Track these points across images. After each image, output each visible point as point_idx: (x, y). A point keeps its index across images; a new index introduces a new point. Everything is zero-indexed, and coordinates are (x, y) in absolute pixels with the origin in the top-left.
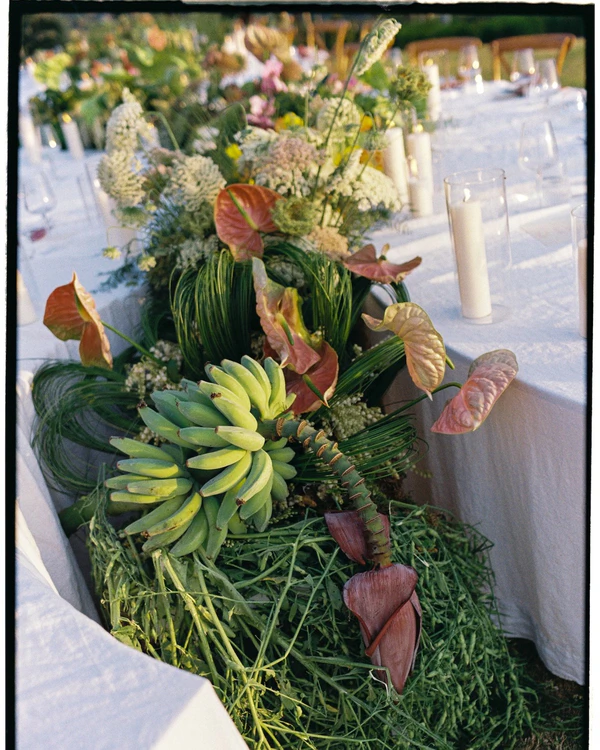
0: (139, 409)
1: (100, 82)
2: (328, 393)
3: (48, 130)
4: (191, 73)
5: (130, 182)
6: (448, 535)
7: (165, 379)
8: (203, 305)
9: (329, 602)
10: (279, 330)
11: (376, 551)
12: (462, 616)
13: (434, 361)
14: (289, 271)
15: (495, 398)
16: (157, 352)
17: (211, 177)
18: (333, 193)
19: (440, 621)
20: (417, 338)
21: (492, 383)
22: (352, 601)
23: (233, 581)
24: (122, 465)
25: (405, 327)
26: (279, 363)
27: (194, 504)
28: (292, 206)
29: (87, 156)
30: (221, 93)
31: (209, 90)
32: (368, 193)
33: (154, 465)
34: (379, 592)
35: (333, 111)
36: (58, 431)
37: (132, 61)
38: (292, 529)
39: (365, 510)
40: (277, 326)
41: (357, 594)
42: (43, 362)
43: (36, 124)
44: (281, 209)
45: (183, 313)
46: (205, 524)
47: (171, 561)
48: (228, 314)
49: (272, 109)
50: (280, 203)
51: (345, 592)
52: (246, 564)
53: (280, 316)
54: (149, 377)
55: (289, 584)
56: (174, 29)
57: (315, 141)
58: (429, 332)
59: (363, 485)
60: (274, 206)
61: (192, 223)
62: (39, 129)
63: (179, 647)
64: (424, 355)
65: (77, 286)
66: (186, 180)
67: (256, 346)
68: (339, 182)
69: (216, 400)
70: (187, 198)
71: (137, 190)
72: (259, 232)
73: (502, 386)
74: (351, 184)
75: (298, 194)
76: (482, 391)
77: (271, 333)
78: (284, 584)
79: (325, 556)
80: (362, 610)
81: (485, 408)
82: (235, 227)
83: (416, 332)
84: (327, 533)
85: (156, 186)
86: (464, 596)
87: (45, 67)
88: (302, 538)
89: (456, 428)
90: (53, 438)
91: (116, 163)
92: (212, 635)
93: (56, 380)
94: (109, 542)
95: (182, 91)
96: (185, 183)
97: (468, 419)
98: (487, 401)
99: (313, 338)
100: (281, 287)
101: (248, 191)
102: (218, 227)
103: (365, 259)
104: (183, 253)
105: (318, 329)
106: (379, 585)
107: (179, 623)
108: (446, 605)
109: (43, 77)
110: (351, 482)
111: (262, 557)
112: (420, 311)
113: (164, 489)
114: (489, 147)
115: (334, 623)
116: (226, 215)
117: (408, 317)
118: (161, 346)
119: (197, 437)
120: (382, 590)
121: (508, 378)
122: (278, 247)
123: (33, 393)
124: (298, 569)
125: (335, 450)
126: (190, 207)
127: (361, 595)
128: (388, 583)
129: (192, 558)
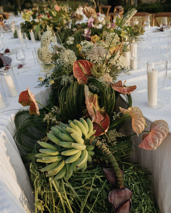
0: (47, 133)
1: (41, 20)
2: (106, 131)
3: (25, 34)
4: (67, 20)
5: (47, 57)
6: (139, 172)
7: (55, 120)
8: (68, 99)
9: (103, 196)
10: (91, 108)
11: (119, 183)
12: (143, 201)
13: (141, 126)
14: (95, 88)
15: (162, 140)
16: (53, 109)
17: (72, 57)
18: (110, 64)
19: (136, 202)
20: (137, 118)
21: (161, 134)
22: (111, 200)
23: (73, 186)
24: (41, 150)
25: (133, 114)
26: (92, 121)
27: (62, 165)
28: (97, 68)
29: (36, 42)
30: (75, 26)
31: (72, 25)
32: (121, 64)
33: (50, 152)
34: (120, 198)
35: (111, 37)
36: (22, 133)
37: (50, 14)
38: (92, 171)
39: (116, 170)
40: (91, 107)
41: (113, 198)
42: (18, 110)
43: (22, 32)
44: (94, 69)
45: (62, 101)
46: (66, 169)
47: (55, 181)
48: (76, 102)
49: (90, 33)
50: (94, 67)
51: (109, 196)
52: (77, 181)
53: (92, 104)
54: (51, 118)
55: (91, 190)
56: (63, 6)
57: (105, 46)
58: (141, 117)
59: (116, 162)
60: (92, 68)
61: (66, 71)
62: (22, 33)
63: (56, 207)
64: (138, 123)
65: (29, 91)
66: (65, 57)
67: (84, 112)
68: (112, 61)
69: (71, 135)
70: (65, 63)
71: (50, 59)
72: (86, 75)
73: (165, 136)
74: (116, 61)
75: (99, 63)
76: (158, 137)
77: (90, 110)
78: (89, 190)
79: (103, 182)
80: (114, 202)
81: (159, 143)
82: (79, 73)
83: (137, 116)
84: (103, 174)
85: (55, 57)
86: (144, 194)
87: (25, 15)
88: (96, 176)
89: (148, 148)
90: (20, 135)
91: (43, 50)
92: (66, 204)
93: (23, 116)
94: (36, 171)
95: (64, 25)
96: (64, 58)
97: (152, 146)
98: (159, 141)
99: (101, 110)
100: (93, 94)
101: (84, 62)
102: (74, 73)
103: (118, 85)
104: (63, 79)
105: (103, 107)
106: (120, 195)
107: (56, 199)
108: (138, 196)
109: (25, 18)
110: (113, 161)
111: (83, 180)
112: (139, 110)
113: (53, 160)
114: (153, 47)
115: (104, 203)
116: (77, 69)
117: (135, 111)
118: (55, 107)
119: (65, 145)
120: (121, 197)
121: (166, 133)
122: (92, 80)
123: (15, 121)
124: (94, 185)
125: (108, 151)
126: (66, 65)
127: (114, 198)
128: (123, 195)
129: (61, 180)
